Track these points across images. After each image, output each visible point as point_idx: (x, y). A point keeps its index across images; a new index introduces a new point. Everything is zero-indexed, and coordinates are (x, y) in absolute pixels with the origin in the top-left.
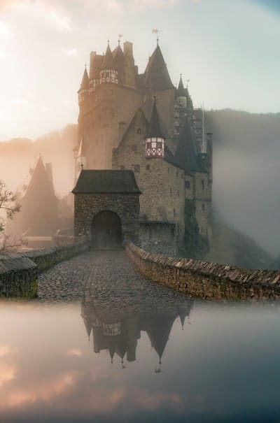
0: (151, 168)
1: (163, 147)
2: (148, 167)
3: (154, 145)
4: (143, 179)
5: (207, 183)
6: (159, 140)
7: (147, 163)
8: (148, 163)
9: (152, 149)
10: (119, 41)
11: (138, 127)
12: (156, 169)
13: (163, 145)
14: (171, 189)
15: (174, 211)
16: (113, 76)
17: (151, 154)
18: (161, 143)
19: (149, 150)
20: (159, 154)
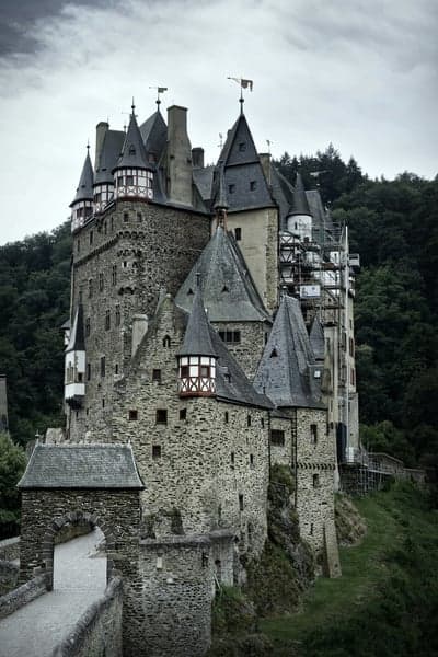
0: (188, 416)
1: (213, 375)
2: (183, 414)
3: (194, 372)
4: (173, 438)
5: (325, 431)
6: (205, 361)
7: (182, 405)
8: (184, 407)
9: (189, 378)
10: (158, 102)
11: (164, 334)
12: (199, 417)
13: (213, 370)
14: (233, 454)
15: (241, 497)
16: (143, 182)
17: (189, 390)
18: (208, 368)
19: (184, 380)
20: (205, 389)
